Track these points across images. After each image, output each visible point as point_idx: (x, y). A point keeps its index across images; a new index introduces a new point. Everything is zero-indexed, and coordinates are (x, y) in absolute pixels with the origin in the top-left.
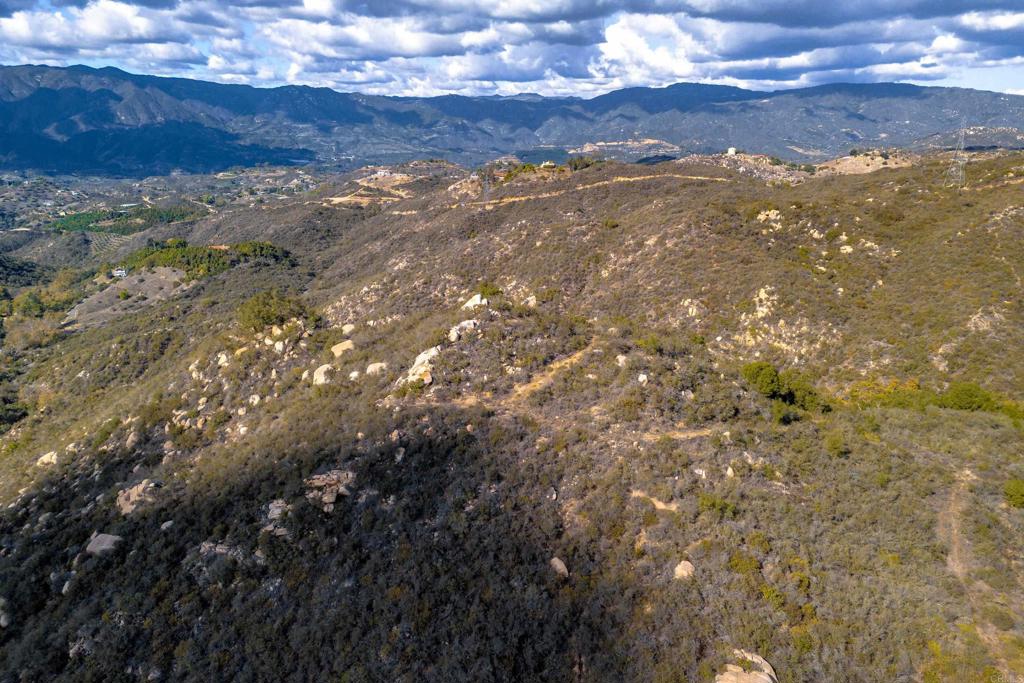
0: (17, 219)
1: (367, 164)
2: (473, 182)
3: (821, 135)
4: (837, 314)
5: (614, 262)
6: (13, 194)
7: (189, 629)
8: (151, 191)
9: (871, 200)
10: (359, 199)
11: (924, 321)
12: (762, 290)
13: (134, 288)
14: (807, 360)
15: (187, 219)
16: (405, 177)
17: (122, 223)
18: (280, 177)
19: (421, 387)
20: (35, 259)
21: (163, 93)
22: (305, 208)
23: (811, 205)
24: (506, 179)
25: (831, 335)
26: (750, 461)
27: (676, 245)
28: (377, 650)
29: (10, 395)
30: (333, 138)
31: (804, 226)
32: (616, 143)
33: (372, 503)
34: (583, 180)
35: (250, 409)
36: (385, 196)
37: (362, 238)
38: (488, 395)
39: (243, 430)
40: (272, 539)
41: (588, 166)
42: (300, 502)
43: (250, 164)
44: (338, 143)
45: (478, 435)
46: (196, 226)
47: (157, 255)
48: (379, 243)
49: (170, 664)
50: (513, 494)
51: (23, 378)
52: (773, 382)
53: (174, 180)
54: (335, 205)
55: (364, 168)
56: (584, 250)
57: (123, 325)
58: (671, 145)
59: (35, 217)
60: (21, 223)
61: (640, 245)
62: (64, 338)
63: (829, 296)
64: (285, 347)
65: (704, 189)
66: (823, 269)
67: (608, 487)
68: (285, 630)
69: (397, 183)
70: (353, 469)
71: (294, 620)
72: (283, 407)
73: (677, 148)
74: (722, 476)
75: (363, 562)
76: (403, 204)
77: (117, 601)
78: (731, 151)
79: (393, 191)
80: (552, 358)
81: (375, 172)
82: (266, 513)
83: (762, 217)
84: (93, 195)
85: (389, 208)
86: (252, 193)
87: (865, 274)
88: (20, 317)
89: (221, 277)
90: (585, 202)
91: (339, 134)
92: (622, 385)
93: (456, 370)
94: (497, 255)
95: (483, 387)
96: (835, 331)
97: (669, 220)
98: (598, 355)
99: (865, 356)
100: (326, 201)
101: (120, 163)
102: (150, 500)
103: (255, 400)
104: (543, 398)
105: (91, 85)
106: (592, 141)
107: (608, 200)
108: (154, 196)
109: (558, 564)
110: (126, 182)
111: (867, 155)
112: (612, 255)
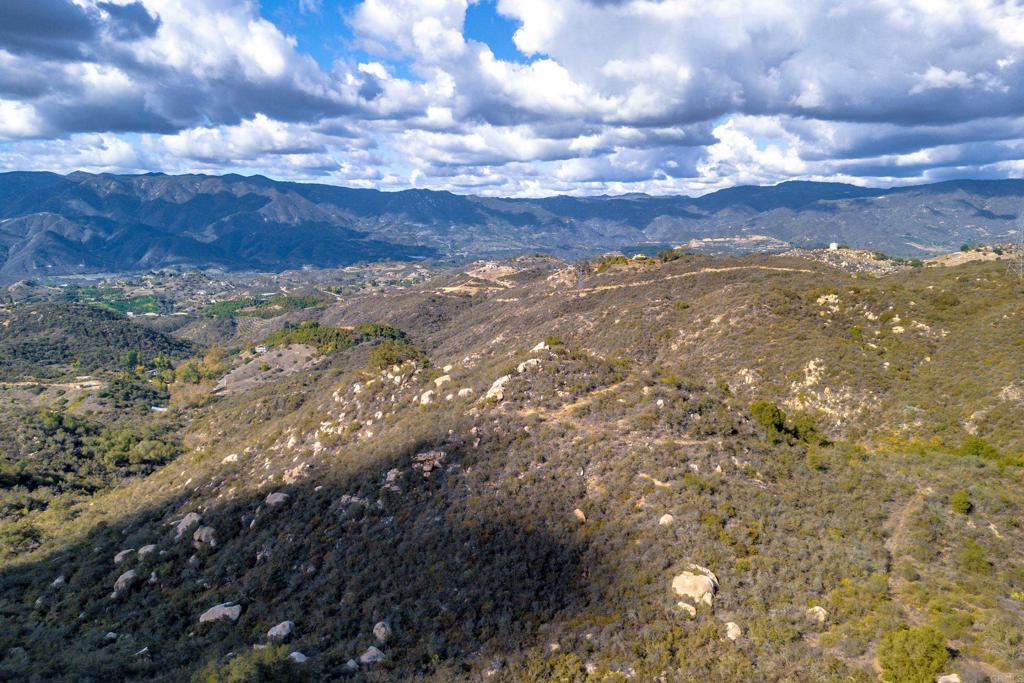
0: (175, 306)
1: (478, 259)
2: (570, 272)
3: (944, 232)
4: (880, 384)
5: (683, 337)
6: (173, 284)
7: (334, 545)
8: (289, 282)
9: (931, 287)
10: (468, 289)
11: (961, 392)
12: (812, 362)
13: (275, 362)
14: (848, 423)
15: (318, 306)
16: (510, 269)
17: (263, 309)
18: (399, 271)
19: (495, 402)
20: (190, 338)
21: (301, 197)
22: (420, 296)
23: (868, 290)
24: (600, 270)
25: (870, 401)
26: (737, 463)
27: (738, 323)
28: (453, 556)
29: (177, 441)
30: (449, 236)
31: (860, 309)
32: (722, 240)
33: (455, 472)
34: (672, 270)
35: (375, 421)
36: (491, 285)
37: (469, 323)
38: (543, 409)
39: (369, 434)
40: (389, 494)
41: (677, 258)
42: (408, 470)
43: (374, 259)
44: (453, 241)
45: (532, 432)
46: (326, 311)
47: (292, 333)
48: (482, 326)
49: (321, 564)
50: (553, 471)
51: (185, 430)
52: (774, 415)
53: (306, 274)
54: (447, 294)
55: (475, 263)
56: (657, 326)
57: (264, 390)
58: (780, 242)
59: (190, 304)
60: (179, 309)
61: (707, 322)
62: (216, 401)
63: (875, 369)
64: (402, 381)
65: (787, 279)
66: (874, 346)
67: (621, 469)
68: (395, 545)
69: (503, 275)
70: (444, 450)
71: (401, 540)
72: (398, 419)
73: (786, 244)
74: (711, 471)
75: (448, 506)
76: (507, 292)
77: (288, 528)
78: (833, 246)
79: (498, 282)
80: (594, 388)
81: (484, 266)
82: (385, 478)
83: (821, 301)
84: (239, 285)
85: (494, 296)
86: (375, 284)
87: (913, 352)
88: (182, 383)
89: (346, 353)
90: (673, 291)
91: (454, 233)
92: (643, 407)
93: (520, 391)
94: (581, 330)
95: (539, 404)
96: (875, 398)
97: (733, 302)
98: (630, 387)
99: (900, 419)
100: (439, 290)
101: (260, 258)
102: (306, 475)
103: (379, 415)
104: (584, 413)
105: (240, 191)
106: (698, 237)
107: (695, 289)
108: (289, 287)
109: (579, 514)
110: (265, 275)
111: (979, 251)
112: (681, 332)
